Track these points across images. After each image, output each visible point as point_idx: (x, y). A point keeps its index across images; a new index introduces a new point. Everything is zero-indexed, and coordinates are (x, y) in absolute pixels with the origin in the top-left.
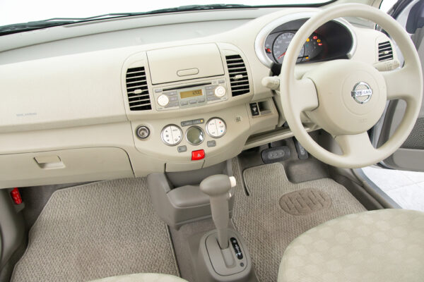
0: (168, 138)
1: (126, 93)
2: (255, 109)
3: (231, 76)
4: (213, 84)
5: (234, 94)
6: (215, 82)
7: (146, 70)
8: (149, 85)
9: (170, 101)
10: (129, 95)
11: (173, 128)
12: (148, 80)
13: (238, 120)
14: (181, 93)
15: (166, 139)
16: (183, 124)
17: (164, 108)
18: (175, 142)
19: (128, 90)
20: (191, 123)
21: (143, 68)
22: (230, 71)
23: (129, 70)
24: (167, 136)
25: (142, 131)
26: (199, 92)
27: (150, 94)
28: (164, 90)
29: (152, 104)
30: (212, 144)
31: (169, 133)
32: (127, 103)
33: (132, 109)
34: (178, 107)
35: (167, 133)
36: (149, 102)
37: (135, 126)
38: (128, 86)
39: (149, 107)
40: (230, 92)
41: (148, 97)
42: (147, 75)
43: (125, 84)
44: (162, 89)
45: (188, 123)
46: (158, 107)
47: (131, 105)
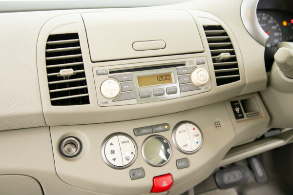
0: (113, 156)
1: (44, 75)
2: (237, 110)
3: (213, 54)
4: (187, 65)
5: (220, 82)
6: (191, 62)
7: (82, 39)
8: (86, 62)
9: (122, 90)
10: (50, 79)
11: (122, 138)
12: (84, 54)
13: (217, 125)
14: (139, 78)
15: (110, 157)
16: (138, 132)
17: (111, 103)
18: (126, 163)
19: (49, 71)
20: (149, 130)
21: (75, 36)
22: (211, 48)
23: (51, 38)
24: (113, 152)
25: (69, 146)
26: (167, 78)
27: (88, 78)
28: (111, 72)
29: (91, 94)
30: (183, 164)
31: (115, 147)
32: (46, 92)
33: (54, 103)
34: (134, 101)
35: (112, 148)
36: (85, 91)
37: (57, 135)
38: (48, 62)
39: (86, 101)
40: (214, 78)
41: (84, 83)
42: (83, 47)
43: (43, 59)
44: (108, 69)
45: (145, 131)
46: (101, 100)
47: (52, 95)
